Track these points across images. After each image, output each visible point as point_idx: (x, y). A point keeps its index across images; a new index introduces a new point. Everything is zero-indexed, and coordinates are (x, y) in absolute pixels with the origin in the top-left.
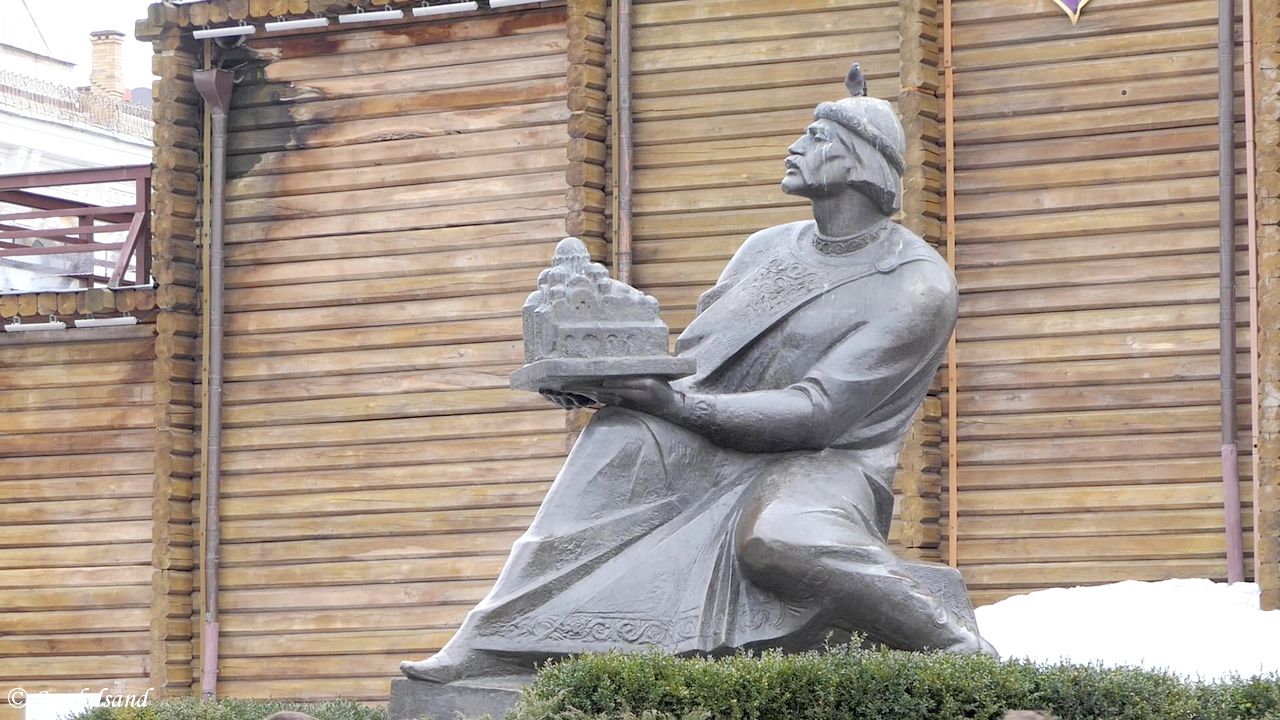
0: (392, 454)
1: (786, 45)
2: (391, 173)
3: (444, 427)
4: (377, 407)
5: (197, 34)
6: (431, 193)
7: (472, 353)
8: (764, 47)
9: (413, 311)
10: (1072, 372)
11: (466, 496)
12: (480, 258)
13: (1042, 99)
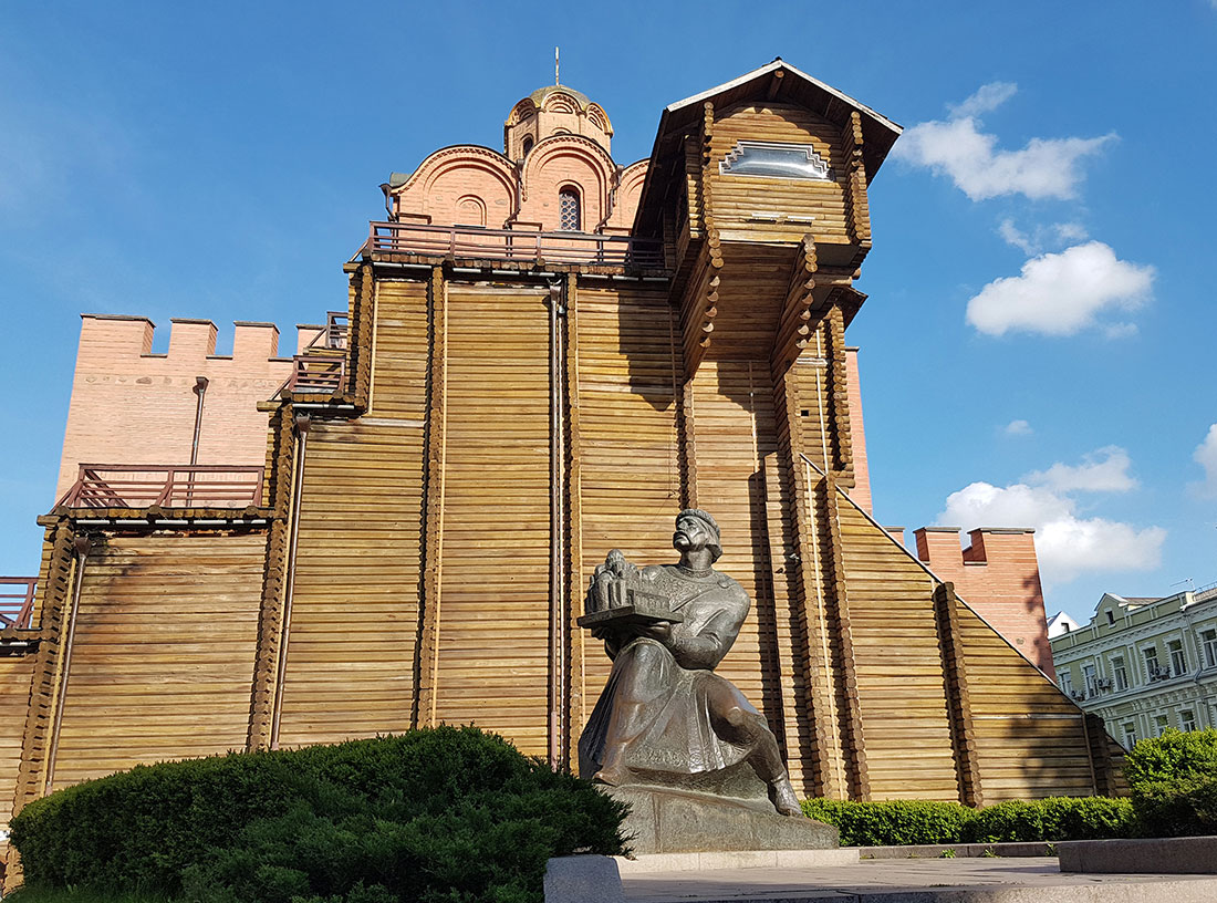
0: (157, 710)
1: (369, 550)
2: (169, 589)
3: (185, 699)
4: (149, 689)
5: (78, 522)
6: (190, 599)
7: (203, 667)
8: (359, 551)
9: (175, 648)
10: (487, 682)
11: (196, 730)
12: (212, 627)
13: (479, 578)
